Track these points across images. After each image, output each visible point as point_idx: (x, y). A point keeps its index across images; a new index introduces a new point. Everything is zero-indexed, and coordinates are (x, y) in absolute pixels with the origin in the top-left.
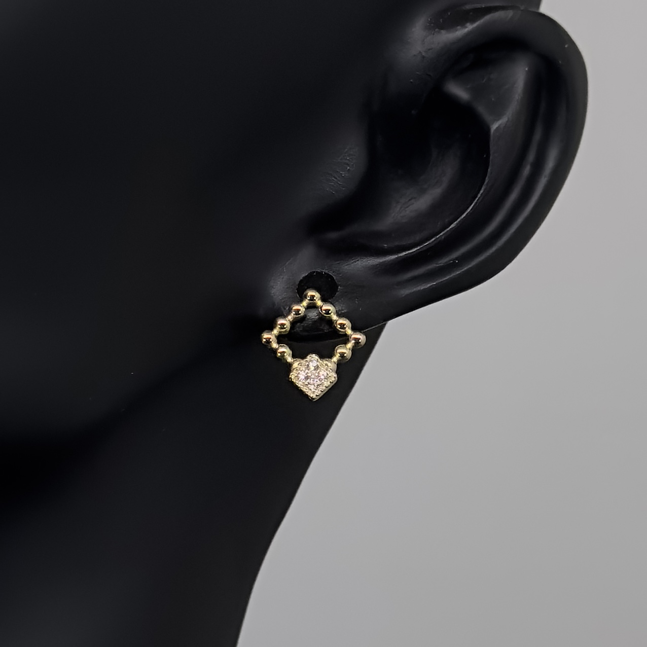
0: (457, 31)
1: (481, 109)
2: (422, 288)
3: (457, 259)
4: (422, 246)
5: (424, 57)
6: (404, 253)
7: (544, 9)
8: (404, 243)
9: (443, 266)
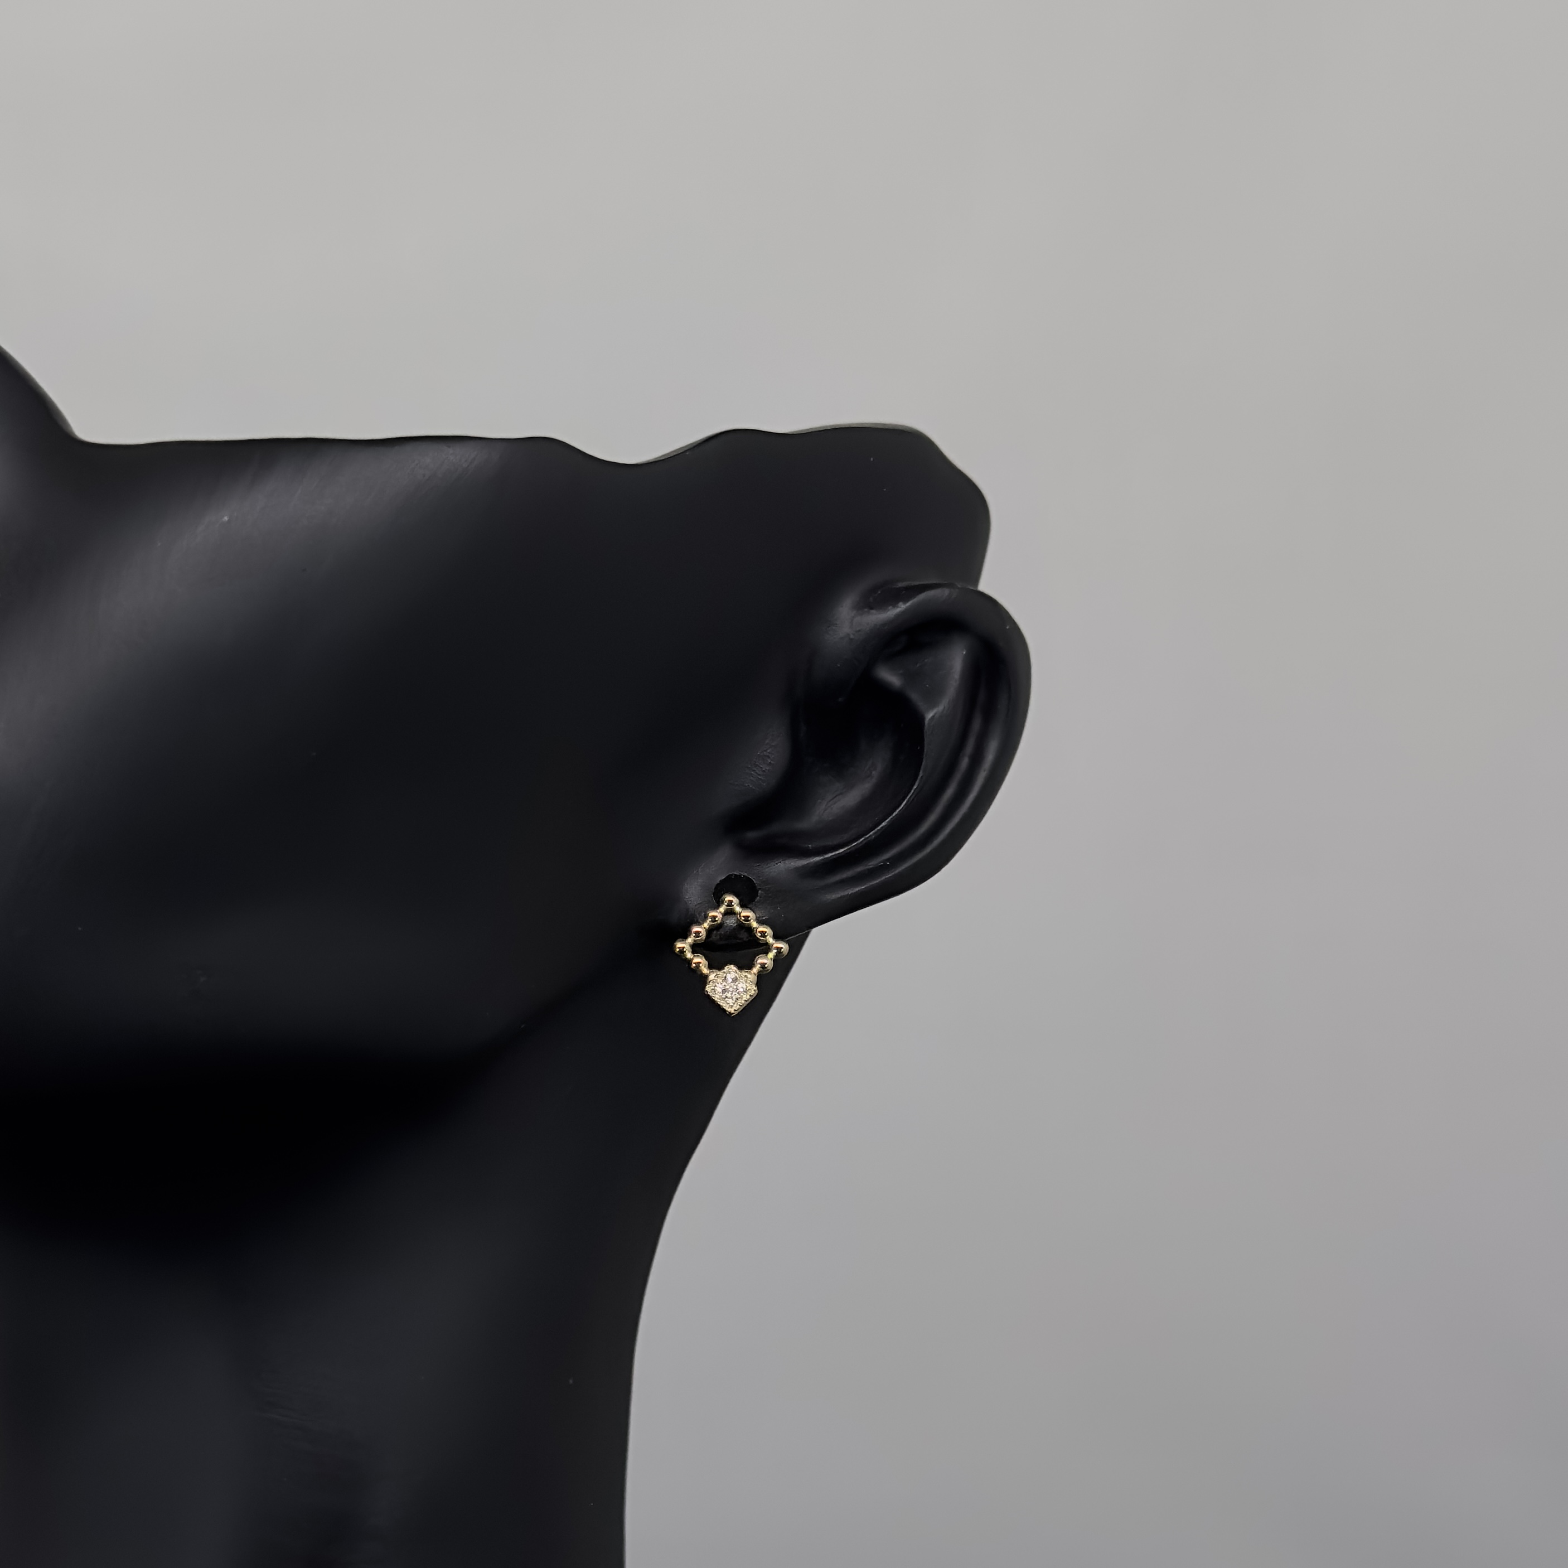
0: (889, 610)
1: (915, 696)
2: (851, 891)
3: (888, 860)
4: (850, 847)
5: (851, 639)
6: (830, 855)
7: (984, 586)
8: (830, 843)
9: (873, 868)
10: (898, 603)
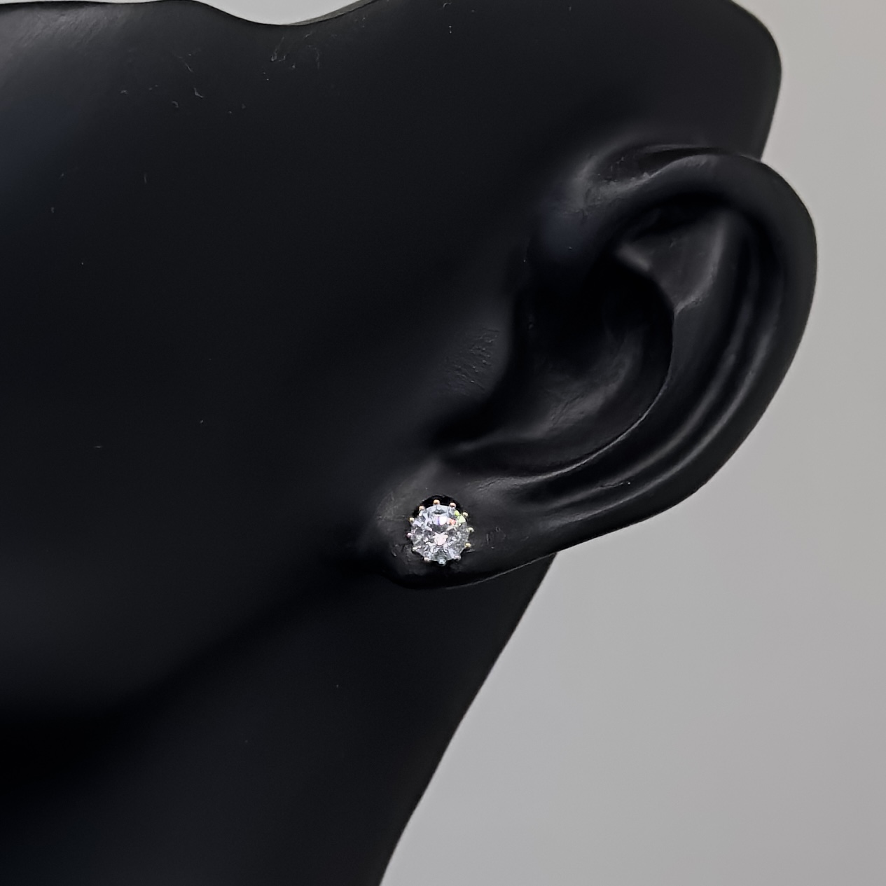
0: (630, 182)
1: (665, 284)
2: (580, 518)
3: (628, 480)
4: (580, 464)
5: (586, 217)
6: (554, 474)
9: (611, 489)
10: (643, 173)
